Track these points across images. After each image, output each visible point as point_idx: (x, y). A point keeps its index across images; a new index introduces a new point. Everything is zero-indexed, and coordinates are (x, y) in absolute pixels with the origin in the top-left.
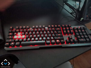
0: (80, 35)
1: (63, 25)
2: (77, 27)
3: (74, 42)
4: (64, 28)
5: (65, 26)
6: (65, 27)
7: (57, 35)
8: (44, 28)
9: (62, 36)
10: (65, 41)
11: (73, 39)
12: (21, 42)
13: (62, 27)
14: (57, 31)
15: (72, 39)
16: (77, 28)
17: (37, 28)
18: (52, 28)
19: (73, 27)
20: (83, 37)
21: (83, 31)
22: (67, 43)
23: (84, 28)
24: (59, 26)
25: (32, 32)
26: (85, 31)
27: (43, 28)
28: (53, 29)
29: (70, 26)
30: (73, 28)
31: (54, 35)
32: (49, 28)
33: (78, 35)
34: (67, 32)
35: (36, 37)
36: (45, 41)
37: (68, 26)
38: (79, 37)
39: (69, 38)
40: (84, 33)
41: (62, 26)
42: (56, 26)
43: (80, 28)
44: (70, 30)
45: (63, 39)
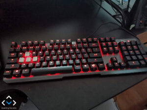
0: (130, 55)
1: (102, 39)
2: (124, 41)
3: (121, 67)
4: (104, 44)
5: (105, 39)
6: (105, 41)
7: (91, 55)
8: (70, 44)
9: (101, 57)
10: (105, 65)
11: (118, 62)
12: (31, 68)
13: (101, 42)
14: (92, 48)
15: (116, 61)
16: (125, 43)
17: (59, 44)
18: (83, 43)
19: (118, 41)
20: (134, 57)
21: (135, 47)
22: (109, 68)
23: (136, 42)
24: (95, 39)
25: (50, 51)
26: (138, 47)
27: (68, 43)
28: (86, 45)
29: (113, 39)
30: (118, 43)
31: (86, 55)
32: (77, 43)
33: (127, 55)
34: (108, 49)
35: (57, 60)
36: (71, 66)
37: (111, 39)
38: (128, 58)
39: (112, 61)
40: (137, 52)
41: (100, 40)
42: (90, 39)
43: (131, 42)
44: (113, 46)
45: (102, 62)
